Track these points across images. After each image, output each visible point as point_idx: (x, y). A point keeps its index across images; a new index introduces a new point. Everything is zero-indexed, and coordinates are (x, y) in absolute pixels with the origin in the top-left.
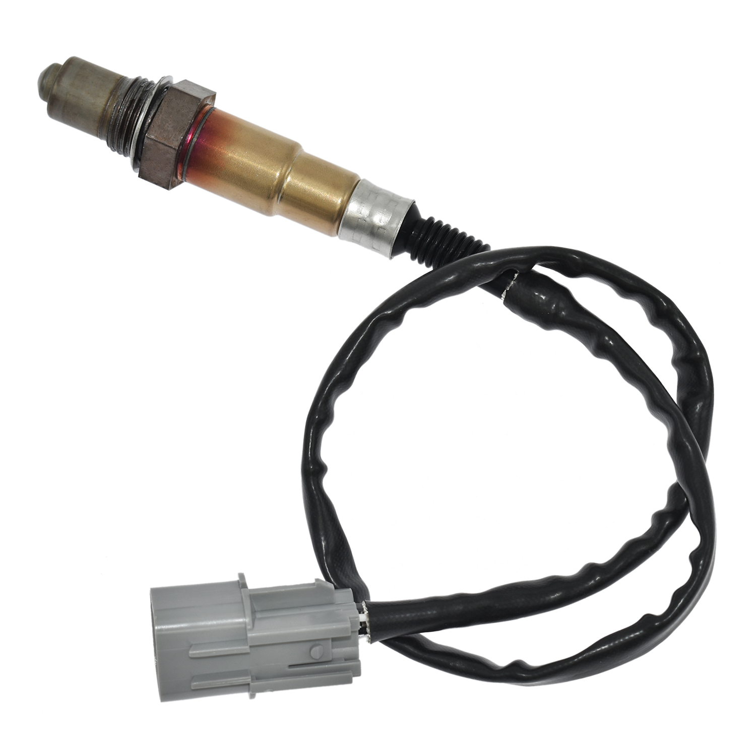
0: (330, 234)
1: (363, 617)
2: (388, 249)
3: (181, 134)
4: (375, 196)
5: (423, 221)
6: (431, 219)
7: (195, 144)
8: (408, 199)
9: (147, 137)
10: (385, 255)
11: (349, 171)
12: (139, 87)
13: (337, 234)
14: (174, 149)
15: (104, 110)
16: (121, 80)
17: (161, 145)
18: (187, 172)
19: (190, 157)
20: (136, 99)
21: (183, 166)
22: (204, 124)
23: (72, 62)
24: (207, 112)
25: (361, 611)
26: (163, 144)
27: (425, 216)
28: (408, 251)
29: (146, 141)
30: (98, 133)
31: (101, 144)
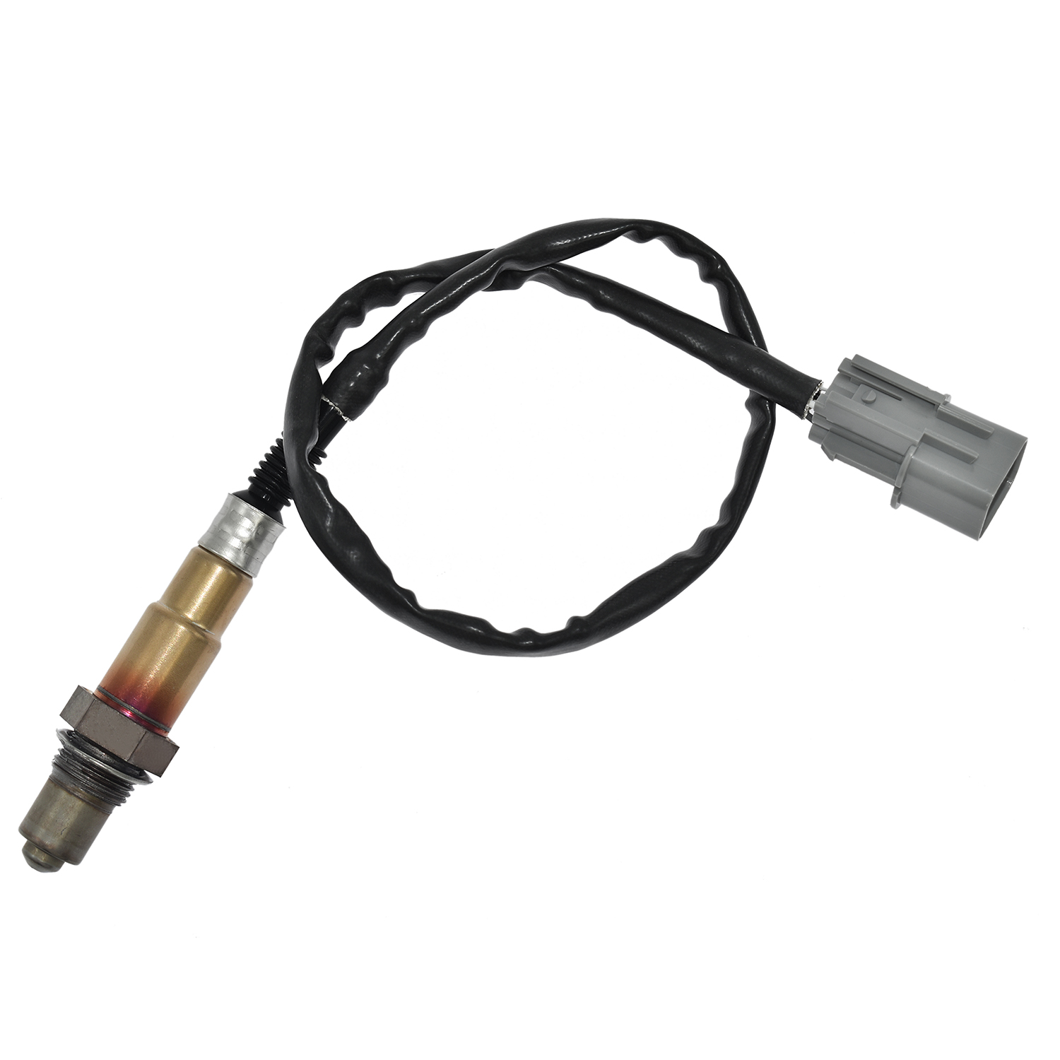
0: (250, 585)
2: (277, 525)
3: (132, 723)
4: (218, 534)
5: (251, 488)
6: (251, 479)
7: (136, 709)
8: (227, 499)
9: (128, 760)
10: (282, 531)
11: (188, 556)
12: (64, 763)
13: (251, 577)
14: (146, 733)
15: (87, 803)
16: (53, 781)
18: (166, 725)
19: (154, 719)
20: (81, 768)
21: (159, 728)
22: (120, 699)
23: (25, 830)
24: (106, 695)
27: (246, 485)
28: (281, 508)
29: (131, 762)
30: (106, 813)
31: (118, 815)
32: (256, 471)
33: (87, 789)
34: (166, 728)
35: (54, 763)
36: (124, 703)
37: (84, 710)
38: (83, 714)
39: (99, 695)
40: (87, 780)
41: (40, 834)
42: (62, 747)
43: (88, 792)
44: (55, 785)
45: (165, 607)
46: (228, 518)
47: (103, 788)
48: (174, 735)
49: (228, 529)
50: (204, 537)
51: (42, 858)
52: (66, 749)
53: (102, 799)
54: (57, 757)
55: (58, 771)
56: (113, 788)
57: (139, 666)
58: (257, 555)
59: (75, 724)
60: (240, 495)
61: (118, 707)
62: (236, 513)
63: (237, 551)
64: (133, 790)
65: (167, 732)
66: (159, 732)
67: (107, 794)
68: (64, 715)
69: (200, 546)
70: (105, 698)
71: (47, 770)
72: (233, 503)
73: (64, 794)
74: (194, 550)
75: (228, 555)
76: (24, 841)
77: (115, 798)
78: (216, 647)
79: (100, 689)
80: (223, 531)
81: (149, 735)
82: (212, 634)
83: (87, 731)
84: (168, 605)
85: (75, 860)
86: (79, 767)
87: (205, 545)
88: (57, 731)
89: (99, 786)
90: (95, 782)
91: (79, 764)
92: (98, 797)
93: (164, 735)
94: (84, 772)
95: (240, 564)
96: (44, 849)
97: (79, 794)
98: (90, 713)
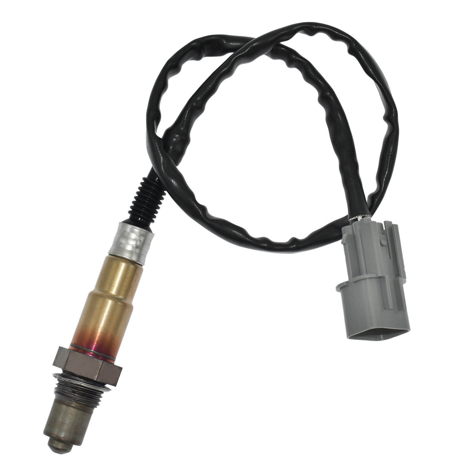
0: (142, 270)
1: (360, 218)
2: (150, 234)
3: (94, 359)
4: (118, 245)
5: (131, 217)
6: (130, 212)
7: (98, 352)
9: (96, 380)
12: (61, 390)
13: (141, 265)
14: (103, 363)
15: (79, 409)
16: (57, 402)
17: (101, 371)
18: (112, 357)
19: (105, 354)
20: (71, 390)
21: (110, 359)
22: (85, 348)
23: (47, 432)
24: (76, 347)
25: (357, 220)
26: (100, 370)
27: (128, 216)
28: (149, 224)
29: (98, 381)
30: (91, 413)
31: (97, 412)
32: (131, 207)
33: (77, 401)
34: (113, 358)
35: (55, 392)
36: (87, 349)
37: (66, 357)
38: (65, 360)
39: (72, 348)
40: (76, 396)
41: (56, 432)
42: (58, 382)
43: (78, 403)
44: (59, 403)
45: (99, 292)
46: (122, 235)
47: (86, 399)
48: (118, 362)
49: (123, 241)
50: (111, 249)
51: (60, 446)
52: (61, 382)
53: (86, 405)
54: (56, 388)
55: (59, 395)
56: (91, 397)
57: (91, 327)
58: (143, 252)
59: (62, 367)
60: (126, 222)
61: (84, 352)
62: (126, 231)
63: (131, 252)
64: (102, 397)
65: (114, 361)
66: (109, 361)
67: (89, 402)
68: (55, 364)
69: (110, 254)
70: (76, 349)
71: (52, 397)
72: (123, 227)
73: (64, 407)
74: (107, 258)
75: (127, 256)
76: (48, 438)
77: (93, 403)
78: (131, 308)
79: (72, 345)
80: (121, 243)
81: (105, 363)
82: (127, 301)
83: (70, 369)
84: (100, 290)
85: (79, 443)
86: (70, 389)
87: (112, 253)
88: (53, 374)
89: (84, 398)
90: (81, 396)
91: (70, 388)
92: (83, 405)
93: (113, 362)
94: (73, 392)
95: (134, 259)
96: (59, 440)
97: (73, 405)
98: (70, 359)
